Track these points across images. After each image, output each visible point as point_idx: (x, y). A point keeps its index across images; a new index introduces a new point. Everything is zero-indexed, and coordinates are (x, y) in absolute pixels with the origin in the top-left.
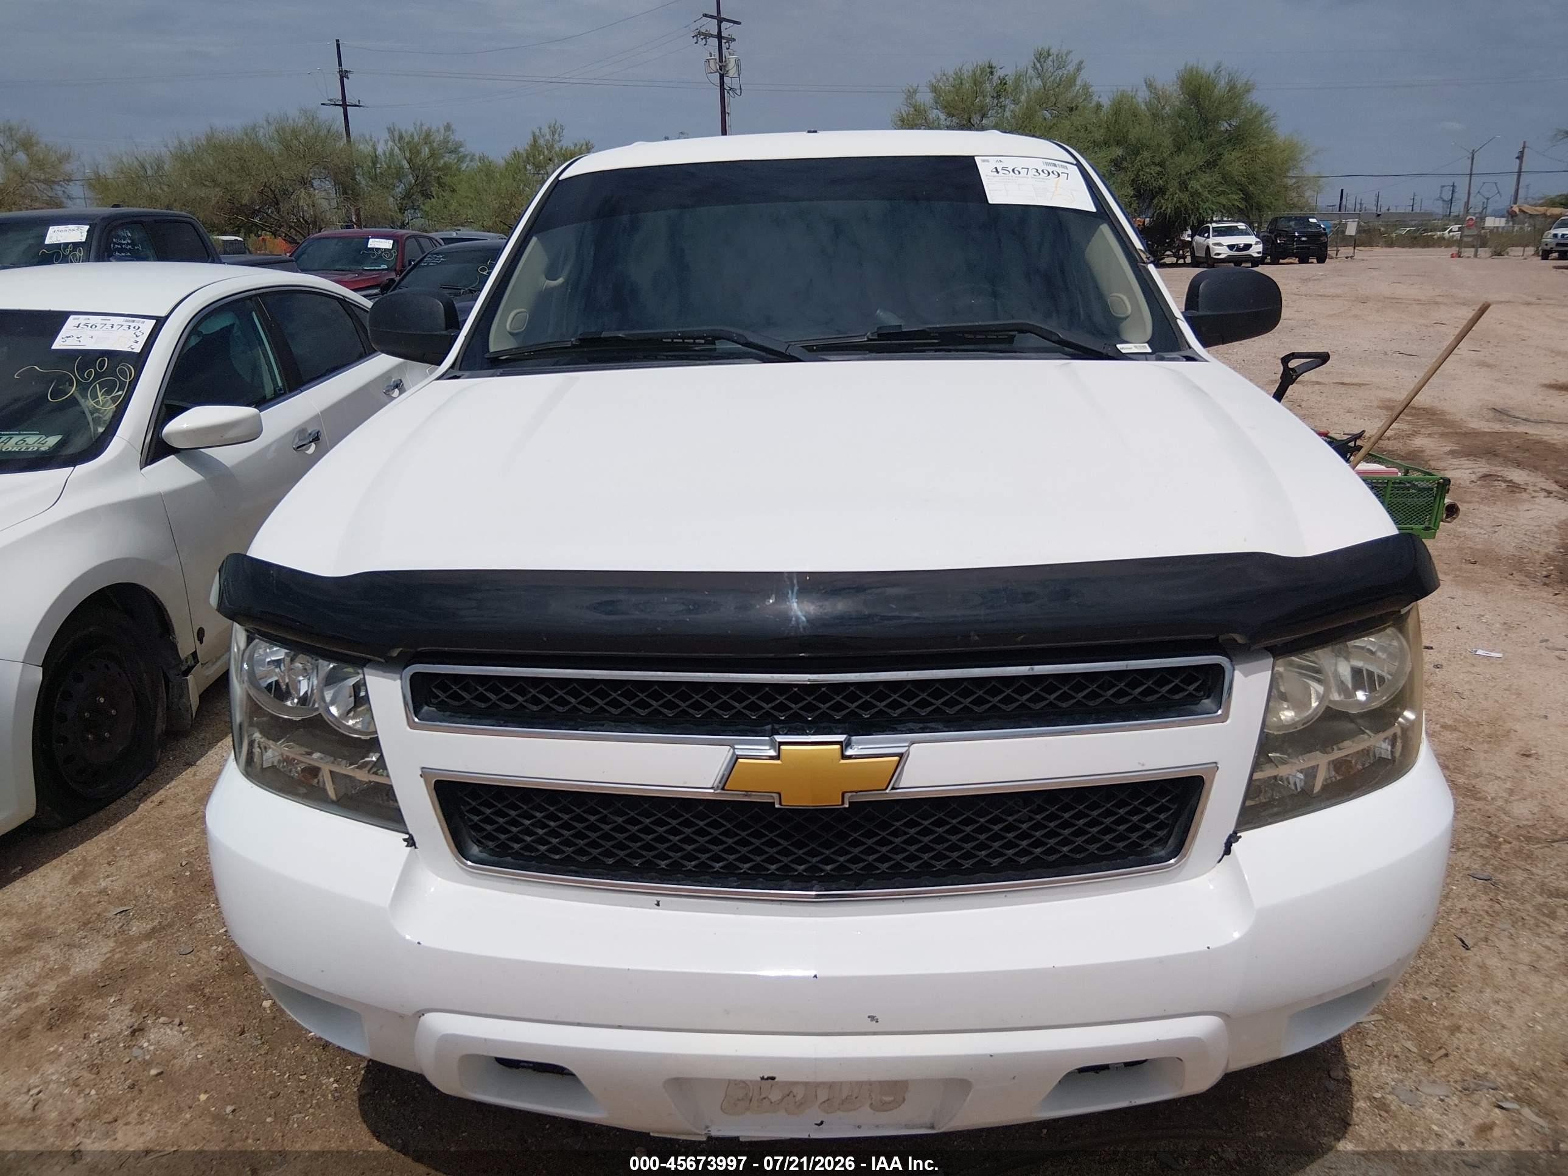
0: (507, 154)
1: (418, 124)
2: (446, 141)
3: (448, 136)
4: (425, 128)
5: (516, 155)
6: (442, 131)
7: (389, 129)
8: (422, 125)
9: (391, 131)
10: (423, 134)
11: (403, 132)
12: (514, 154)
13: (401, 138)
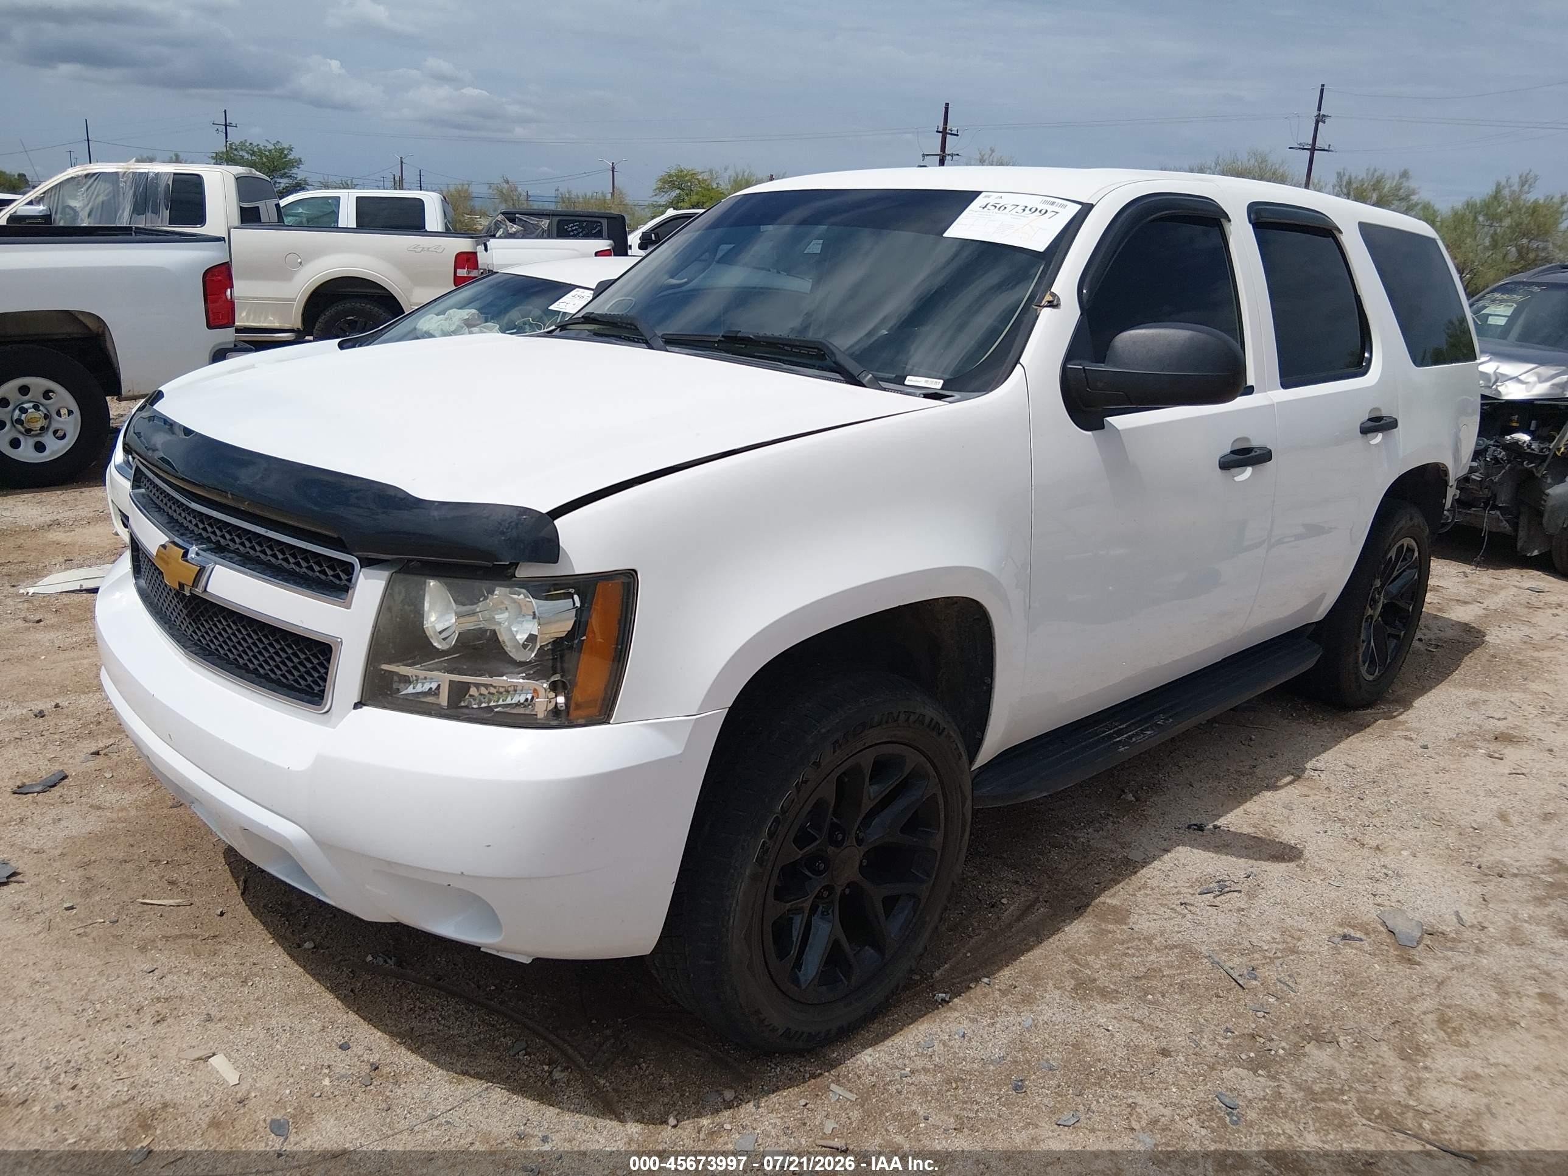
0: (1458, 203)
1: (1372, 169)
2: (1398, 188)
3: (1401, 183)
4: (1377, 174)
5: (1470, 205)
6: (1397, 177)
7: (1339, 174)
8: (1375, 170)
9: (1340, 176)
10: (1375, 180)
11: (1353, 177)
12: (1468, 205)
13: (1349, 183)
